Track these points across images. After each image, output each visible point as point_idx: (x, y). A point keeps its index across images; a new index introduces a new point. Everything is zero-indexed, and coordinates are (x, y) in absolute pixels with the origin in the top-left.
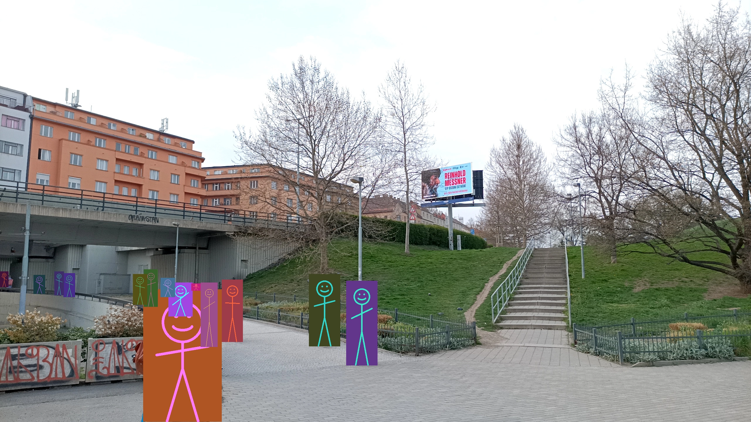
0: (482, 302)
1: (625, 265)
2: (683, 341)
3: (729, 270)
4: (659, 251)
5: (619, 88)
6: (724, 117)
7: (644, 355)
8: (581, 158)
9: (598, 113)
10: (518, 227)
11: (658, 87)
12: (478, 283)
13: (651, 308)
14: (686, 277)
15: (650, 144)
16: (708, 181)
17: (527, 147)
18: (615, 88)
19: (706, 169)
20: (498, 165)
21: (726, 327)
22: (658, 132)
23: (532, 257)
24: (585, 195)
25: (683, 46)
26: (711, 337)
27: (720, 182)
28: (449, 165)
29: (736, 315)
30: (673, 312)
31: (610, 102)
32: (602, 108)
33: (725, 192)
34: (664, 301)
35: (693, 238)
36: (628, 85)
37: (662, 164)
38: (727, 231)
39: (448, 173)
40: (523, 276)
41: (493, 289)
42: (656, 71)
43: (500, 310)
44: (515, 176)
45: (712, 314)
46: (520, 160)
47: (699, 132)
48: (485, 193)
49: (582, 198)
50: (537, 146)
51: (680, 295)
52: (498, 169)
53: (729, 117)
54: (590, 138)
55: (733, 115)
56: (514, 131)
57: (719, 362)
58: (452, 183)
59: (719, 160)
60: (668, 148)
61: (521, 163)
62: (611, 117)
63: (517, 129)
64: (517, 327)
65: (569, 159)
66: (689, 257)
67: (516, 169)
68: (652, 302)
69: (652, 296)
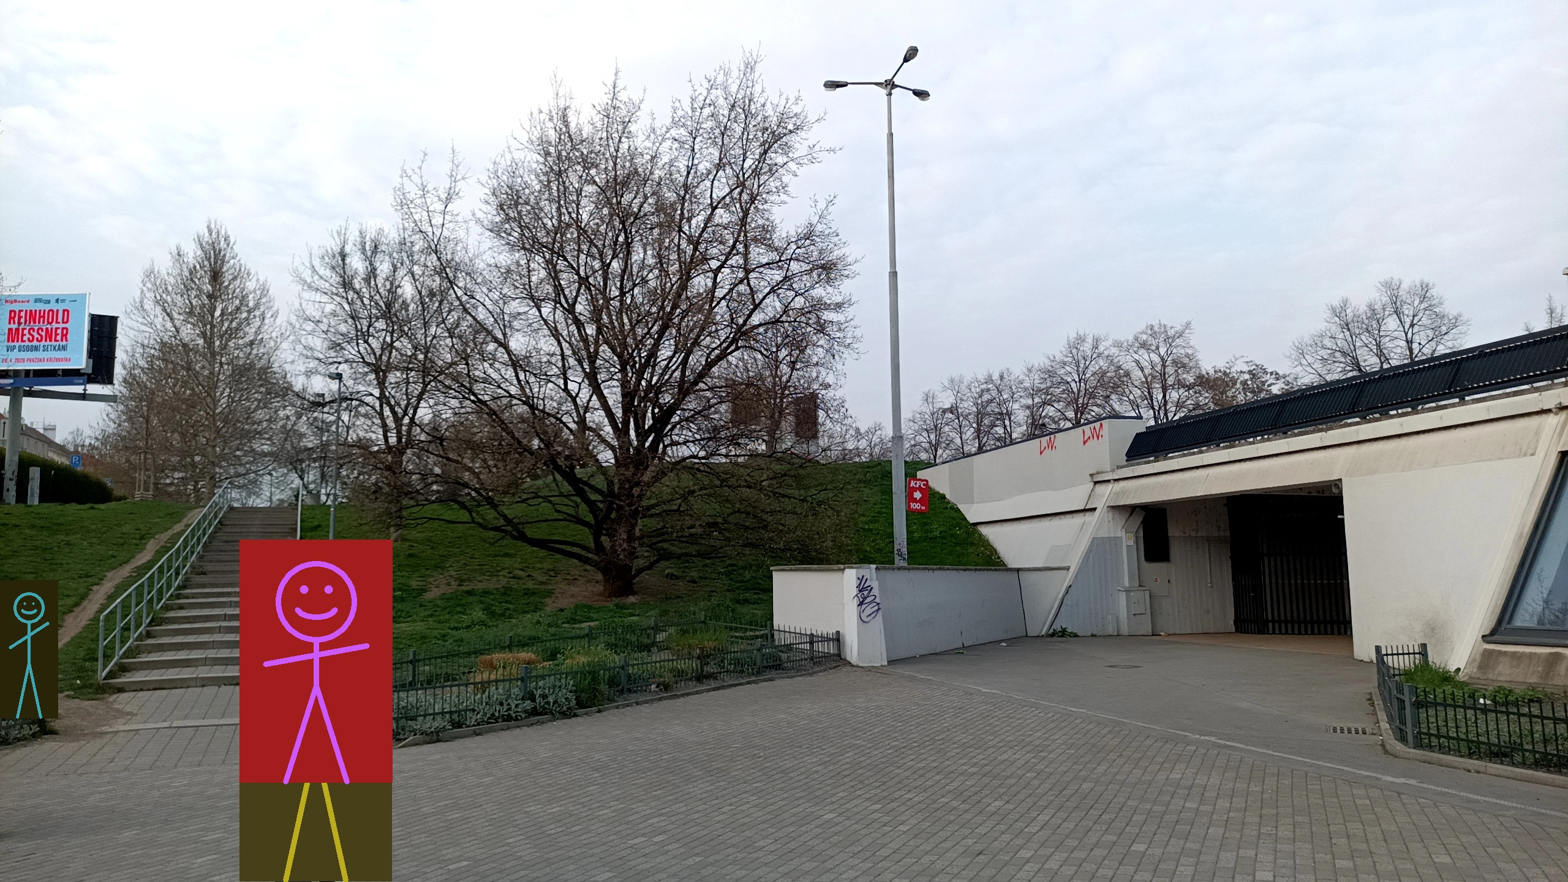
0: (77, 632)
1: (416, 545)
2: (497, 689)
3: (590, 555)
4: (481, 521)
5: (435, 194)
6: (605, 284)
7: (424, 722)
8: (350, 321)
9: (392, 235)
10: (197, 458)
11: (505, 207)
12: (74, 586)
13: (452, 629)
14: (520, 570)
15: (481, 314)
16: (571, 396)
17: (235, 279)
18: (428, 192)
19: (570, 373)
20: (159, 309)
21: (572, 657)
22: (498, 294)
23: (222, 525)
24: (352, 400)
25: (553, 143)
26: (543, 677)
27: (590, 400)
28: (21, 292)
29: (590, 636)
30: (490, 634)
31: (417, 217)
32: (401, 226)
33: (596, 417)
34: (478, 614)
35: (539, 497)
36: (452, 191)
37: (500, 355)
38: (592, 487)
39: (20, 311)
40: (194, 568)
41: (111, 598)
42: (505, 178)
43: (121, 648)
44: (201, 342)
45: (552, 635)
46: (215, 308)
47: (566, 306)
48: (119, 371)
49: (344, 405)
50: (258, 280)
51: (507, 602)
52: (160, 319)
53: (613, 288)
54: (373, 283)
55: (618, 284)
56: (207, 238)
57: (550, 721)
58: (28, 336)
59: (592, 361)
60: (511, 327)
61: (218, 313)
62: (416, 248)
63: (214, 235)
64: (159, 686)
65: (325, 320)
66: (530, 532)
67: (205, 325)
68: (456, 617)
69: (458, 605)
